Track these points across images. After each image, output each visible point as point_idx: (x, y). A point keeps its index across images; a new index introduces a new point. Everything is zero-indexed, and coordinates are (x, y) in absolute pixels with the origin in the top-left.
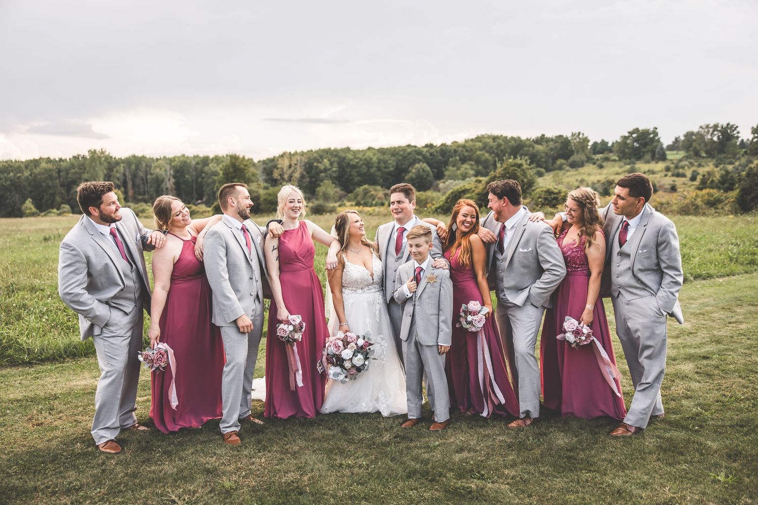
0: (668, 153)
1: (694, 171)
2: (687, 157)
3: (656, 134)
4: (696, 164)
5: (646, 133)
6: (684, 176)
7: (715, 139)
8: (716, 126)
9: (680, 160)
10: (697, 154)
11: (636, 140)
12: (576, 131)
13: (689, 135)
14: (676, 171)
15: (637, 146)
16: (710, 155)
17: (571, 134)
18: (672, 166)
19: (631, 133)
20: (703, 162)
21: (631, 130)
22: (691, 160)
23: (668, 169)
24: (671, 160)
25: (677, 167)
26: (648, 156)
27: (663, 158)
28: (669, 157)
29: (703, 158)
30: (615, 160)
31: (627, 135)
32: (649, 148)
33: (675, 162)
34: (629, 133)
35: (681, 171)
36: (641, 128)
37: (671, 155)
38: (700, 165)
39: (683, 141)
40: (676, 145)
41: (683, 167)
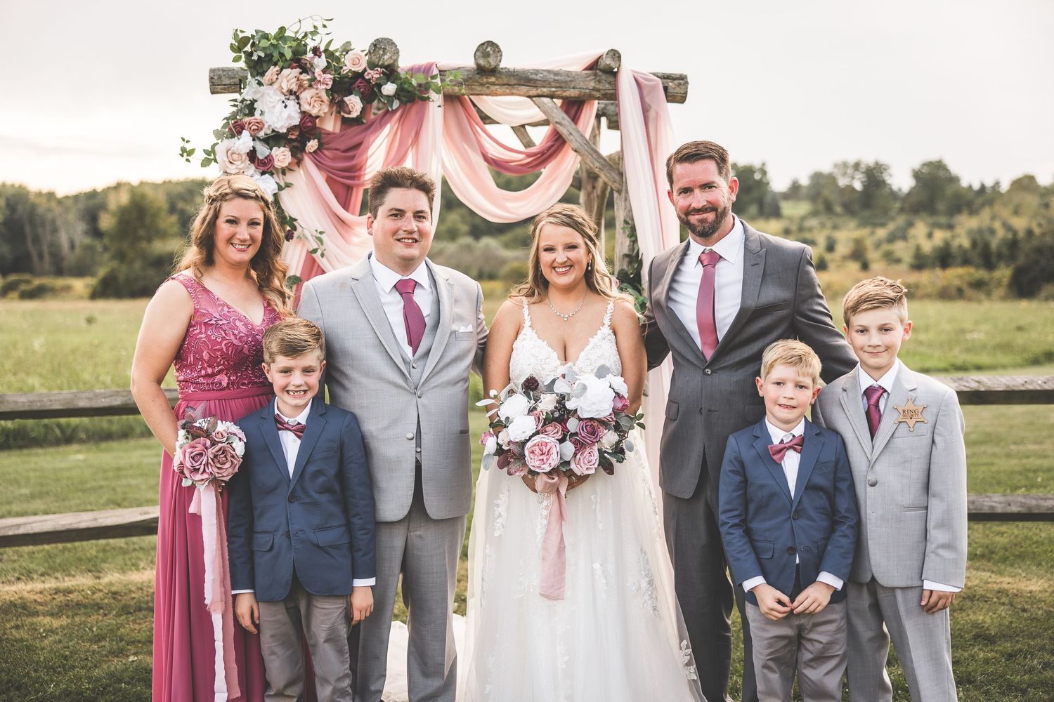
0: (783, 204)
1: (828, 237)
2: (815, 214)
3: (764, 173)
4: (829, 224)
5: (750, 171)
6: (814, 243)
7: (858, 186)
8: (857, 166)
9: (803, 218)
10: (829, 208)
13: (817, 177)
14: (803, 235)
16: (850, 210)
18: (794, 228)
20: (839, 221)
22: (823, 219)
23: (787, 230)
24: (790, 217)
25: (801, 229)
27: (776, 213)
28: (785, 212)
29: (837, 215)
32: (755, 194)
33: (797, 220)
35: (808, 236)
37: (788, 209)
38: (835, 227)
39: (809, 187)
40: (795, 191)
41: (810, 229)
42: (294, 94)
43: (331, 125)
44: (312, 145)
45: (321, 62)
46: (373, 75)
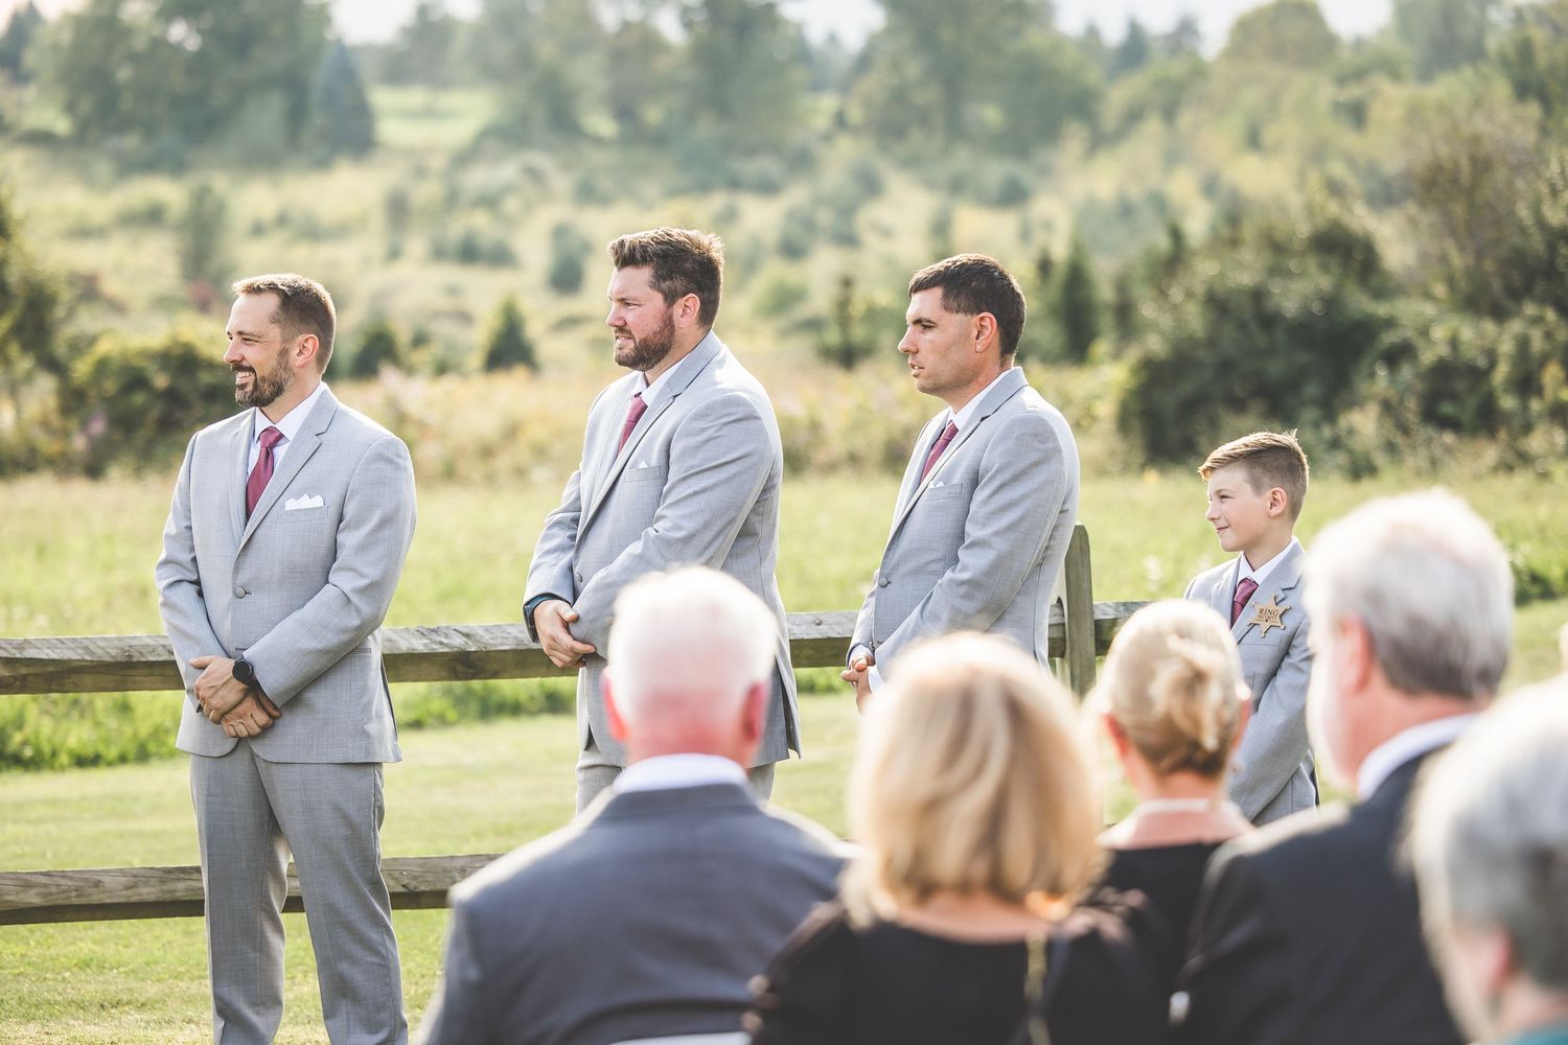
0: (382, 98)
1: (560, 233)
2: (506, 135)
6: (500, 258)
7: (671, 27)
9: (464, 158)
10: (560, 116)
14: (457, 227)
15: (193, 43)
16: (641, 128)
18: (426, 192)
22: (541, 160)
23: (398, 210)
24: (409, 152)
25: (452, 200)
26: (265, 116)
27: (356, 132)
28: (391, 130)
29: (596, 148)
30: (41, 139)
33: (437, 163)
35: (480, 223)
37: (402, 117)
38: (587, 191)
40: (427, 43)
41: (489, 202)
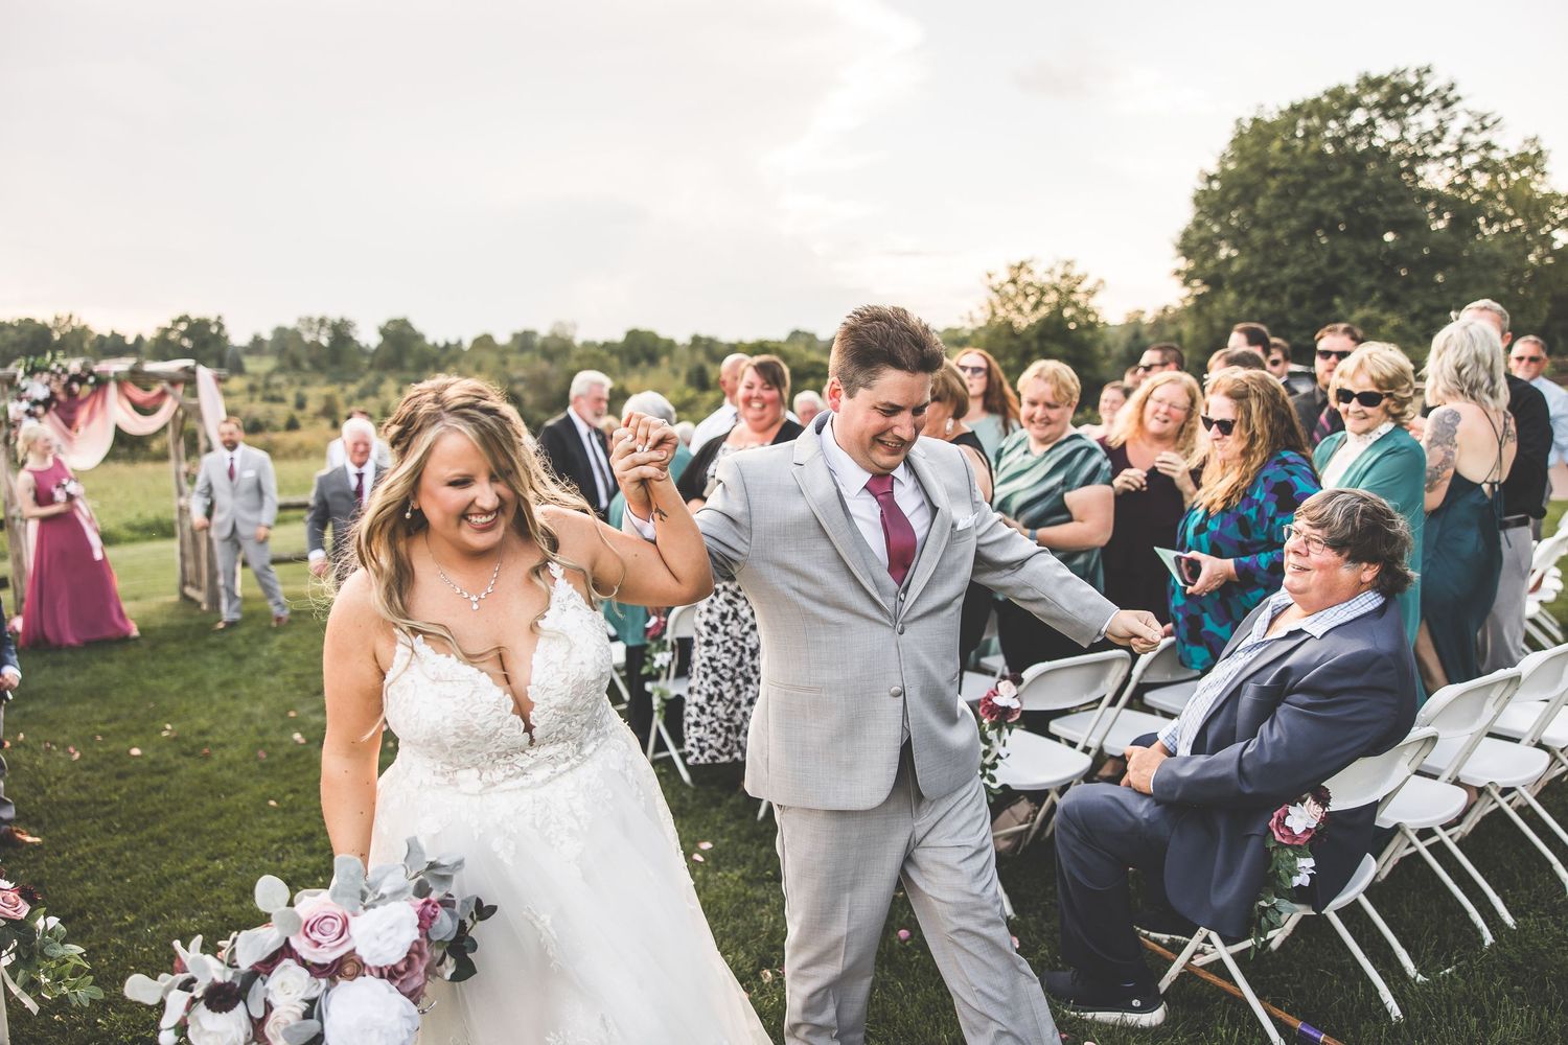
0: (246, 360)
1: (298, 394)
2: (281, 370)
3: (221, 327)
4: (297, 379)
5: (203, 324)
6: (282, 401)
7: (325, 341)
8: (322, 322)
9: (269, 375)
10: (295, 364)
11: (184, 334)
12: (63, 314)
13: (280, 332)
14: (269, 393)
15: (190, 346)
16: (318, 366)
17: (53, 319)
18: (260, 384)
19: (177, 322)
20: (308, 377)
21: (176, 317)
22: (291, 376)
23: (252, 389)
24: (254, 373)
25: (267, 386)
27: (238, 369)
28: (248, 367)
29: (306, 371)
31: (169, 326)
32: (213, 348)
33: (262, 377)
34: (173, 321)
35: (276, 393)
36: (195, 314)
37: (252, 364)
38: (304, 384)
39: (273, 342)
40: (257, 346)
41: (278, 386)
42: (48, 384)
43: (62, 397)
44: (54, 405)
45: (60, 371)
46: (84, 375)
